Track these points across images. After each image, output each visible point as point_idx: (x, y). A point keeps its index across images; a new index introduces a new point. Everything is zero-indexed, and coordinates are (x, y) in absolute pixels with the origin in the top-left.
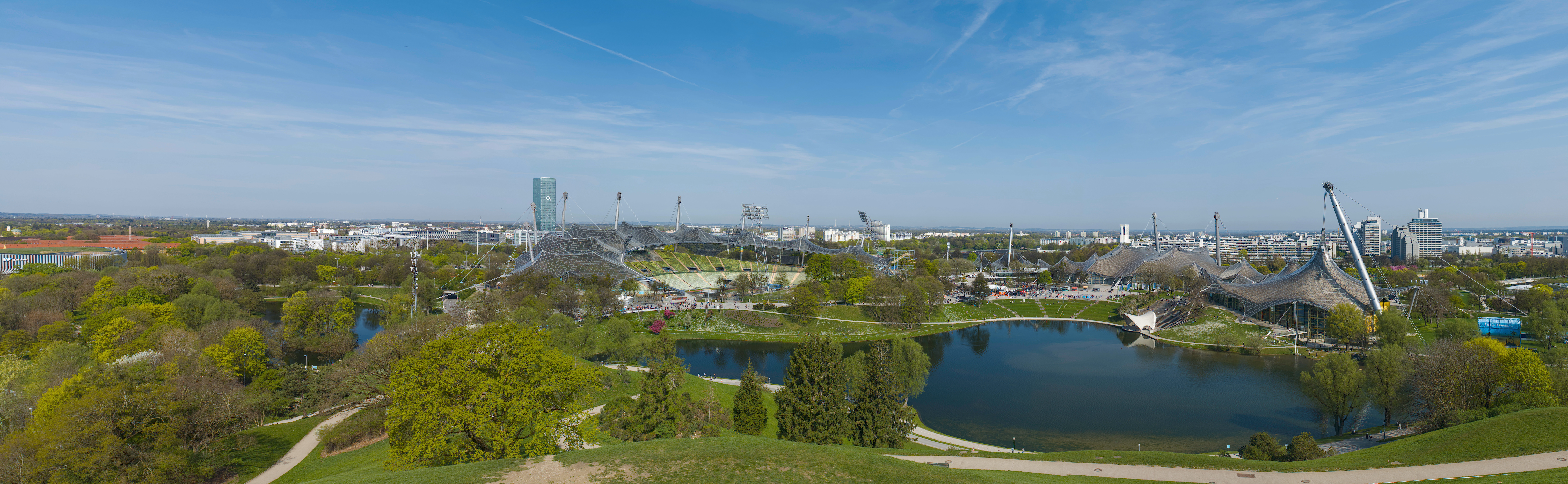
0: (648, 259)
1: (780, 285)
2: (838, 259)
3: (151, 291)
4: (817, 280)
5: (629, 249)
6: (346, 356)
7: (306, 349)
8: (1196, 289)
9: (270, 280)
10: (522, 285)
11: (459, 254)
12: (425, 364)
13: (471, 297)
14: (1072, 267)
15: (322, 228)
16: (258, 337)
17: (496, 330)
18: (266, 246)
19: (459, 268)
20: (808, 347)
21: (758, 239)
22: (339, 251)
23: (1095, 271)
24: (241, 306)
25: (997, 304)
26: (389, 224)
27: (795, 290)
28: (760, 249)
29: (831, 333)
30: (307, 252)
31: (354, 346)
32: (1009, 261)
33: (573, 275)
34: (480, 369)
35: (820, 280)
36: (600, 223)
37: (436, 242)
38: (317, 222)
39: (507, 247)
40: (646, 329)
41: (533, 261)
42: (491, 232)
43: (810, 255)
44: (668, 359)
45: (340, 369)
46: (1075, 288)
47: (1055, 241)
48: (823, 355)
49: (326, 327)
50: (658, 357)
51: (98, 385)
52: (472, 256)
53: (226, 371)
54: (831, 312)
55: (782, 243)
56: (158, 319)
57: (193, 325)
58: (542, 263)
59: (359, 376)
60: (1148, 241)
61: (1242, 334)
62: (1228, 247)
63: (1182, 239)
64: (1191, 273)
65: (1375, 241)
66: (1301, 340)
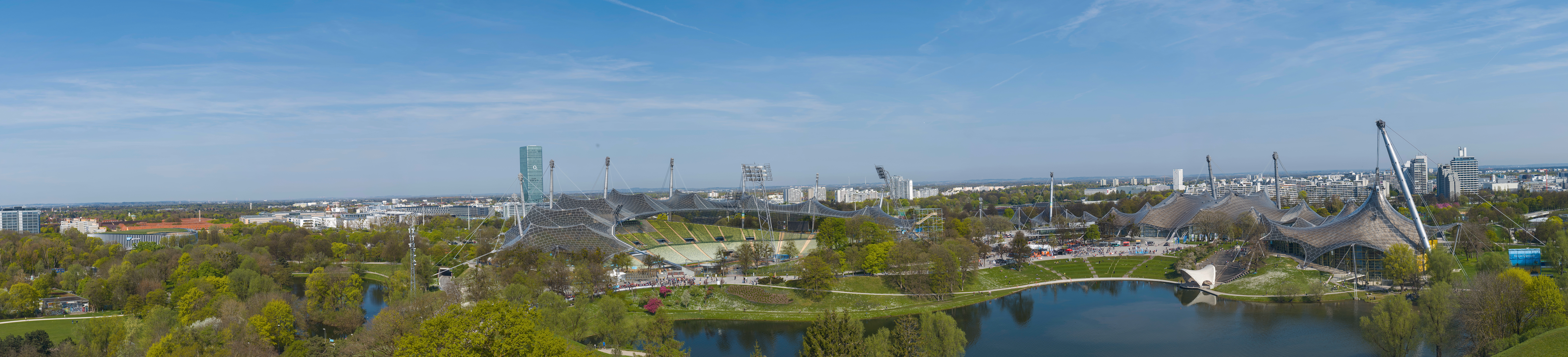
0: (641, 230)
1: (788, 254)
2: (853, 222)
3: (213, 266)
4: (831, 248)
5: (620, 219)
6: (357, 331)
7: (324, 323)
8: (1255, 237)
9: (296, 256)
10: (512, 261)
11: (452, 229)
12: (424, 343)
13: (464, 273)
14: (1123, 219)
15: (335, 207)
16: (288, 309)
17: (488, 308)
18: (292, 225)
19: (452, 244)
20: (823, 326)
21: (761, 204)
22: (349, 229)
23: (1148, 222)
24: (276, 281)
25: (1040, 266)
26: (389, 201)
27: (805, 261)
28: (764, 215)
29: (849, 309)
30: (324, 230)
31: (363, 321)
32: (1051, 216)
33: (563, 249)
34: (475, 349)
35: (834, 247)
36: (589, 192)
37: (430, 218)
38: (330, 202)
39: (497, 220)
40: (640, 308)
41: (521, 235)
42: (481, 206)
43: (821, 220)
44: (666, 342)
45: (352, 344)
46: (1126, 242)
47: (1102, 191)
48: (840, 334)
49: (339, 301)
50: (654, 340)
51: (181, 344)
52: (463, 231)
53: (265, 339)
54: (848, 284)
55: (788, 207)
56: (219, 290)
57: (242, 297)
58: (531, 236)
59: (367, 351)
60: (1204, 187)
61: (1304, 282)
62: (1287, 189)
63: (1239, 183)
64: (1250, 219)
65: (1423, 180)
66: (1360, 283)
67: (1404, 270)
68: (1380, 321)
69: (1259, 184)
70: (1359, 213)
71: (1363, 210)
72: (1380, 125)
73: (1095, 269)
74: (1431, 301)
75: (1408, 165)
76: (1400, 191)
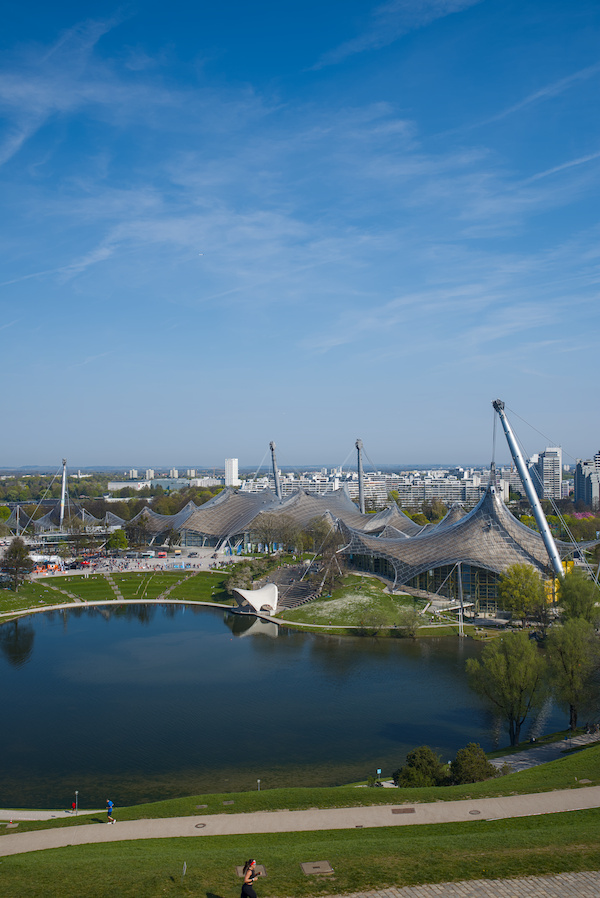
8: (330, 549)
14: (158, 523)
23: (191, 527)
25: (45, 585)
32: (62, 517)
46: (162, 553)
47: (131, 485)
60: (265, 482)
61: (392, 610)
62: (375, 487)
63: (311, 478)
64: (324, 525)
65: (555, 480)
66: (467, 614)
67: (527, 599)
68: (493, 665)
69: (337, 480)
70: (468, 522)
71: (472, 518)
72: (497, 406)
73: (120, 588)
74: (563, 643)
75: (535, 459)
76: (523, 494)
